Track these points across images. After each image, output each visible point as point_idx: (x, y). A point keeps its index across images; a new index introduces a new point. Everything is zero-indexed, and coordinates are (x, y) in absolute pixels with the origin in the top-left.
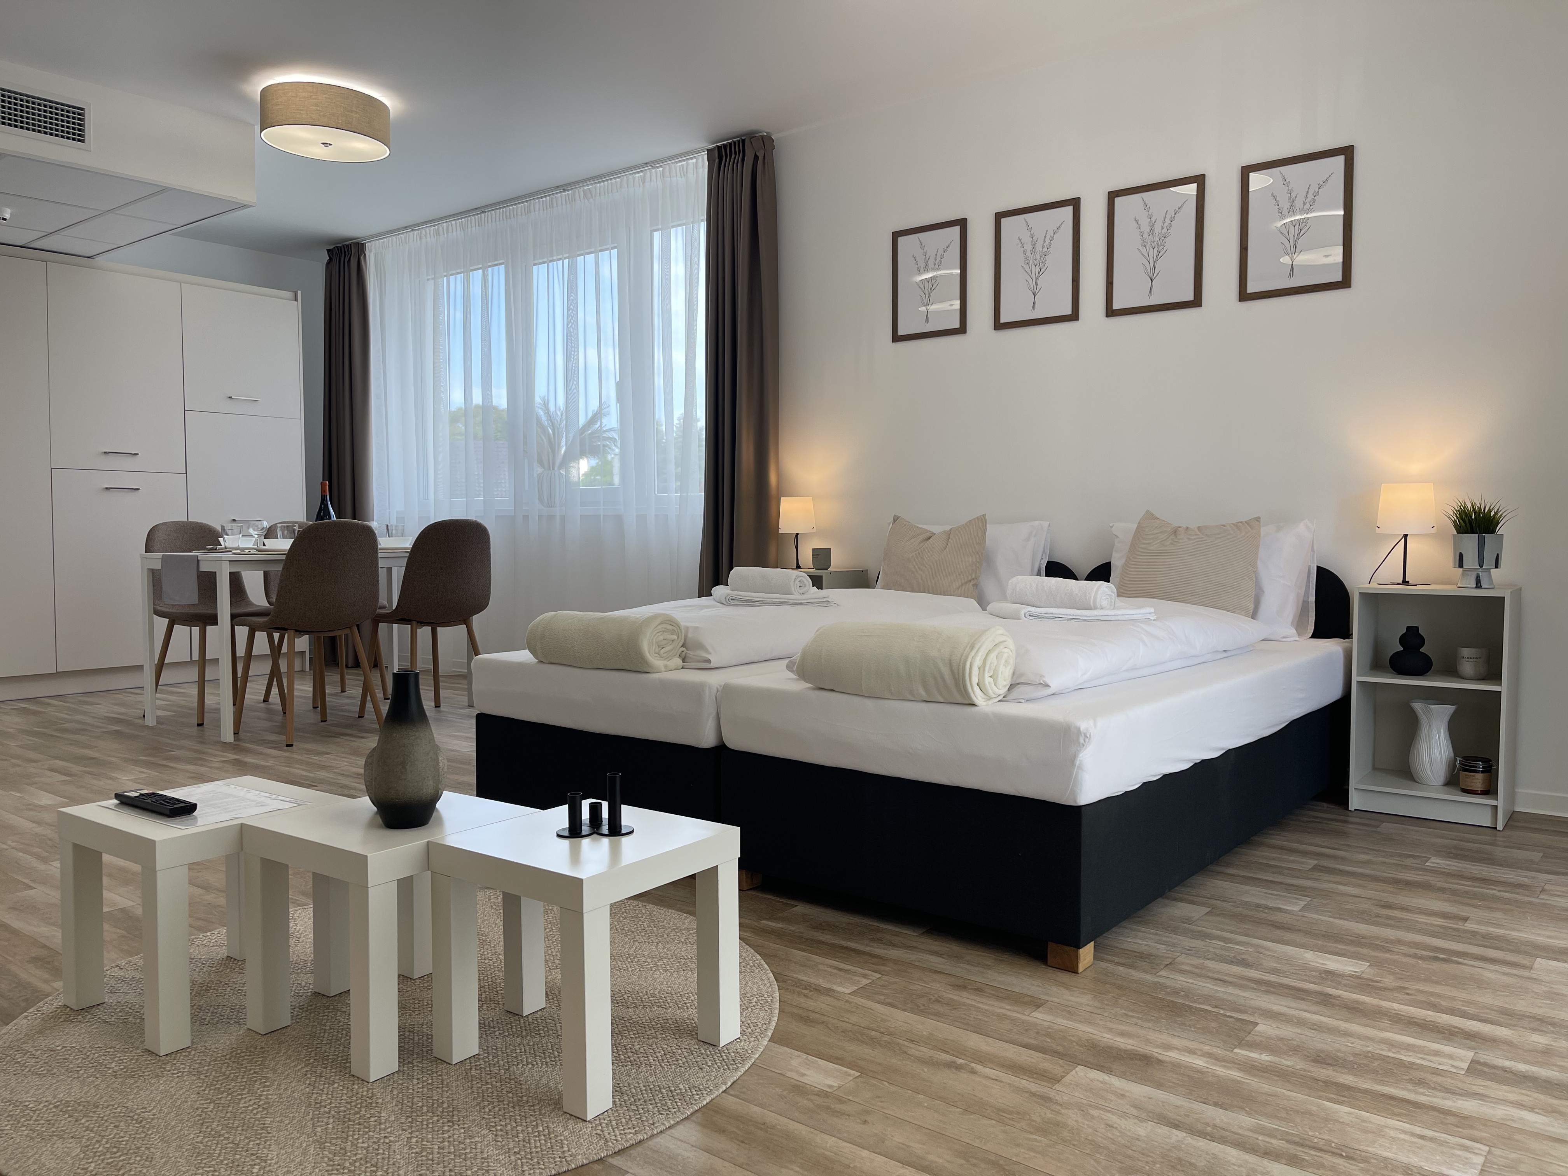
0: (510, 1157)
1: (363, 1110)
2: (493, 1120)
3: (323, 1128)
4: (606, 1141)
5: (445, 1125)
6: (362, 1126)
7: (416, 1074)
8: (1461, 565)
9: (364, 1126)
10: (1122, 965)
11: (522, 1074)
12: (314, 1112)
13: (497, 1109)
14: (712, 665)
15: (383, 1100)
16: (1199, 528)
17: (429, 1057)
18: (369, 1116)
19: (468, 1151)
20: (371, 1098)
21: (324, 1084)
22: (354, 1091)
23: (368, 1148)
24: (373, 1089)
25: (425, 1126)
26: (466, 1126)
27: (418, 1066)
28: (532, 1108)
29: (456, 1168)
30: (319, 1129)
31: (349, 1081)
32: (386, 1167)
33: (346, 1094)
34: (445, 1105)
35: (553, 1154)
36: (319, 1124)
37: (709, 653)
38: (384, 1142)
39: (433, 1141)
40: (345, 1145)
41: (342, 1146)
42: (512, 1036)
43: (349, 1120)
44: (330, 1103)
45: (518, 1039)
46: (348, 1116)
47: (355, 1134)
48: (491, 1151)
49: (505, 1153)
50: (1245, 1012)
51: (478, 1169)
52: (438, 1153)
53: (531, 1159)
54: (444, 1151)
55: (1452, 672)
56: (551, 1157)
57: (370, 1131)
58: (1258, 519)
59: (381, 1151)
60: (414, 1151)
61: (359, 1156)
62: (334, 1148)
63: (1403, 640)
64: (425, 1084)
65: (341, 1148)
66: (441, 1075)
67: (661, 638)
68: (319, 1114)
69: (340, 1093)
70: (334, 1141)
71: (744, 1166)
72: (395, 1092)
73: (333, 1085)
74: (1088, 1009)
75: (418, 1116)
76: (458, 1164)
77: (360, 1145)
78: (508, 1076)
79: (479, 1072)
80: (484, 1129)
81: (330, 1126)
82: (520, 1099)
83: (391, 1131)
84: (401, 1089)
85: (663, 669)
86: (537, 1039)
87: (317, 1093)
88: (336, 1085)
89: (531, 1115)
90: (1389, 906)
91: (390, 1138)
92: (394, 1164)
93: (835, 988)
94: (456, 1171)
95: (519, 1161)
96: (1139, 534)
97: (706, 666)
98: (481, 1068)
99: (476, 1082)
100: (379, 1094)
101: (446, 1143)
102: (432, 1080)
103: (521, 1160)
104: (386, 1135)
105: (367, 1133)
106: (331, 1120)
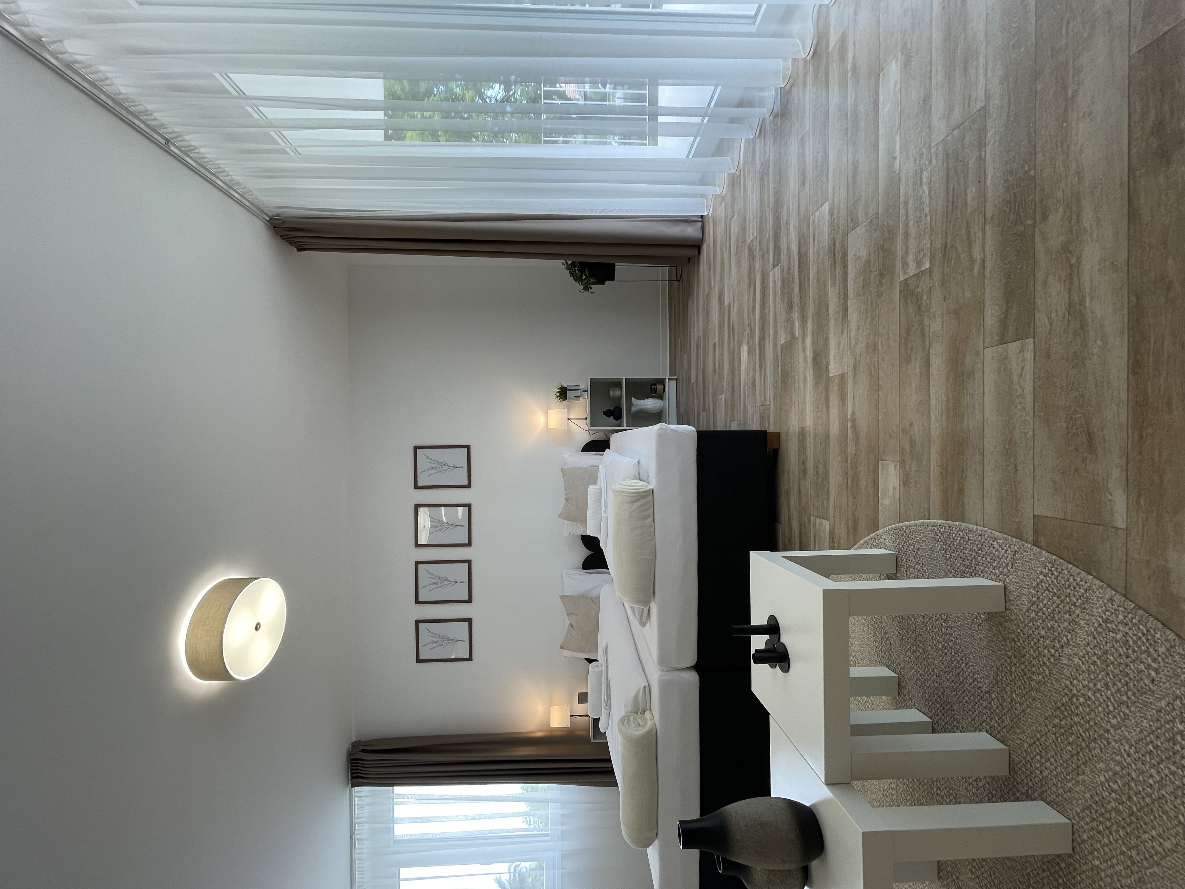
0: (1078, 616)
1: (1109, 807)
2: (1047, 663)
3: (1161, 841)
4: (1015, 553)
5: (1078, 704)
6: (1131, 793)
7: (1037, 779)
8: (579, 397)
9: (1129, 789)
10: (769, 421)
11: (987, 677)
12: (1146, 868)
13: (1034, 669)
14: (647, 685)
15: (1085, 793)
16: (563, 477)
17: (1012, 779)
18: (1113, 794)
19: (1095, 658)
20: (1089, 808)
21: (1102, 879)
22: (1092, 834)
23: (1154, 765)
24: (1078, 814)
25: (1092, 723)
26: (1068, 682)
27: (1028, 784)
28: (1016, 639)
29: (1122, 653)
30: (1167, 845)
31: (1082, 851)
32: (1167, 726)
33: (1100, 842)
34: (1057, 721)
35: (1053, 582)
36: (1160, 849)
37: (640, 688)
38: (1136, 752)
39: (1104, 701)
40: (1168, 796)
41: (1173, 798)
42: (955, 716)
43: (1132, 814)
44: (1123, 853)
45: (955, 709)
46: (1128, 820)
47: (1147, 794)
48: (1082, 637)
49: (1077, 623)
50: (777, 355)
51: (1109, 632)
52: (1114, 684)
53: (1068, 596)
54: (1109, 680)
55: (620, 398)
56: (1057, 581)
57: (1132, 779)
58: (562, 469)
59: (1151, 747)
60: (1127, 711)
61: (1173, 768)
62: (1181, 807)
63: (608, 416)
64: (1043, 761)
65: (1176, 798)
66: (1026, 751)
67: (633, 725)
68: (1146, 858)
69: (1104, 850)
70: (1172, 814)
71: (982, 451)
72: (1069, 785)
73: (1097, 867)
74: (797, 407)
75: (1083, 740)
76: (1116, 655)
77: (1158, 778)
78: (996, 687)
79: (1004, 718)
80: (1062, 664)
81: (1154, 833)
82: (1012, 657)
83: (1117, 755)
84: (1061, 783)
85: (653, 721)
86: (948, 691)
87: (1119, 880)
88: (1096, 862)
89: (1024, 634)
90: (715, 370)
91: (1127, 749)
92: (1158, 720)
93: (827, 532)
94: (1125, 650)
95: (1077, 604)
96: (567, 518)
97: (647, 690)
98: (1000, 718)
99: (1016, 711)
100: (1080, 802)
101: (1099, 686)
102: (1035, 757)
103: (1075, 603)
104: (1126, 756)
105: (1137, 782)
106: (1146, 836)
